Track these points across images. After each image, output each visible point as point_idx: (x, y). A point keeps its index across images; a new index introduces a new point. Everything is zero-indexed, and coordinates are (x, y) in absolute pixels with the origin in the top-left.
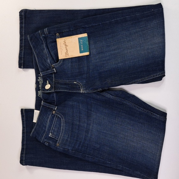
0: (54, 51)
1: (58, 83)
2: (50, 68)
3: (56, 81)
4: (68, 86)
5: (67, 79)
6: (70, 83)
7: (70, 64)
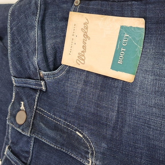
0: (54, 41)
1: (42, 118)
2: (36, 76)
3: (40, 110)
4: (61, 136)
5: (62, 116)
6: (65, 130)
7: (80, 86)
